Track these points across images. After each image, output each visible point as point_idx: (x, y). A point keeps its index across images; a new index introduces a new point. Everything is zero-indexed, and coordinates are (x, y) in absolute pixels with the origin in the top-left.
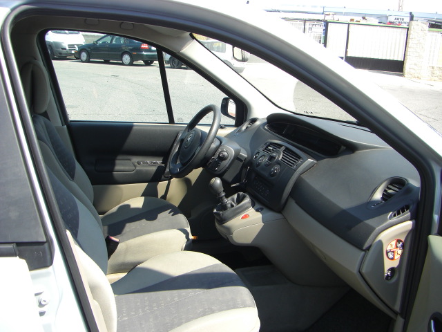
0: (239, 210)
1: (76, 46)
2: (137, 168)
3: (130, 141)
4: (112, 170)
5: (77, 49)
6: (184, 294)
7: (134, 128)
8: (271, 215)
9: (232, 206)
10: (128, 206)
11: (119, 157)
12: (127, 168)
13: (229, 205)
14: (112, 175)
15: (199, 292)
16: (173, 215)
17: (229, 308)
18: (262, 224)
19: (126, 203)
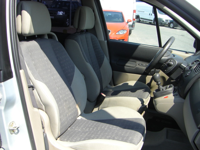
0: (164, 93)
1: (169, 21)
2: (137, 66)
3: (136, 53)
4: (124, 65)
5: (169, 22)
6: (111, 127)
7: (139, 46)
8: (180, 99)
9: (163, 90)
10: (128, 84)
11: (131, 60)
12: (132, 65)
13: (161, 90)
14: (124, 68)
15: (118, 128)
16: (144, 92)
17: (122, 140)
18: (174, 104)
19: (127, 82)
